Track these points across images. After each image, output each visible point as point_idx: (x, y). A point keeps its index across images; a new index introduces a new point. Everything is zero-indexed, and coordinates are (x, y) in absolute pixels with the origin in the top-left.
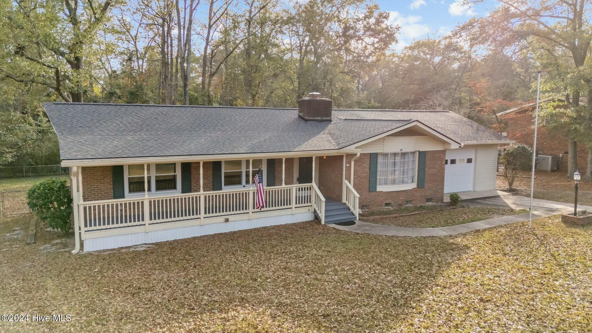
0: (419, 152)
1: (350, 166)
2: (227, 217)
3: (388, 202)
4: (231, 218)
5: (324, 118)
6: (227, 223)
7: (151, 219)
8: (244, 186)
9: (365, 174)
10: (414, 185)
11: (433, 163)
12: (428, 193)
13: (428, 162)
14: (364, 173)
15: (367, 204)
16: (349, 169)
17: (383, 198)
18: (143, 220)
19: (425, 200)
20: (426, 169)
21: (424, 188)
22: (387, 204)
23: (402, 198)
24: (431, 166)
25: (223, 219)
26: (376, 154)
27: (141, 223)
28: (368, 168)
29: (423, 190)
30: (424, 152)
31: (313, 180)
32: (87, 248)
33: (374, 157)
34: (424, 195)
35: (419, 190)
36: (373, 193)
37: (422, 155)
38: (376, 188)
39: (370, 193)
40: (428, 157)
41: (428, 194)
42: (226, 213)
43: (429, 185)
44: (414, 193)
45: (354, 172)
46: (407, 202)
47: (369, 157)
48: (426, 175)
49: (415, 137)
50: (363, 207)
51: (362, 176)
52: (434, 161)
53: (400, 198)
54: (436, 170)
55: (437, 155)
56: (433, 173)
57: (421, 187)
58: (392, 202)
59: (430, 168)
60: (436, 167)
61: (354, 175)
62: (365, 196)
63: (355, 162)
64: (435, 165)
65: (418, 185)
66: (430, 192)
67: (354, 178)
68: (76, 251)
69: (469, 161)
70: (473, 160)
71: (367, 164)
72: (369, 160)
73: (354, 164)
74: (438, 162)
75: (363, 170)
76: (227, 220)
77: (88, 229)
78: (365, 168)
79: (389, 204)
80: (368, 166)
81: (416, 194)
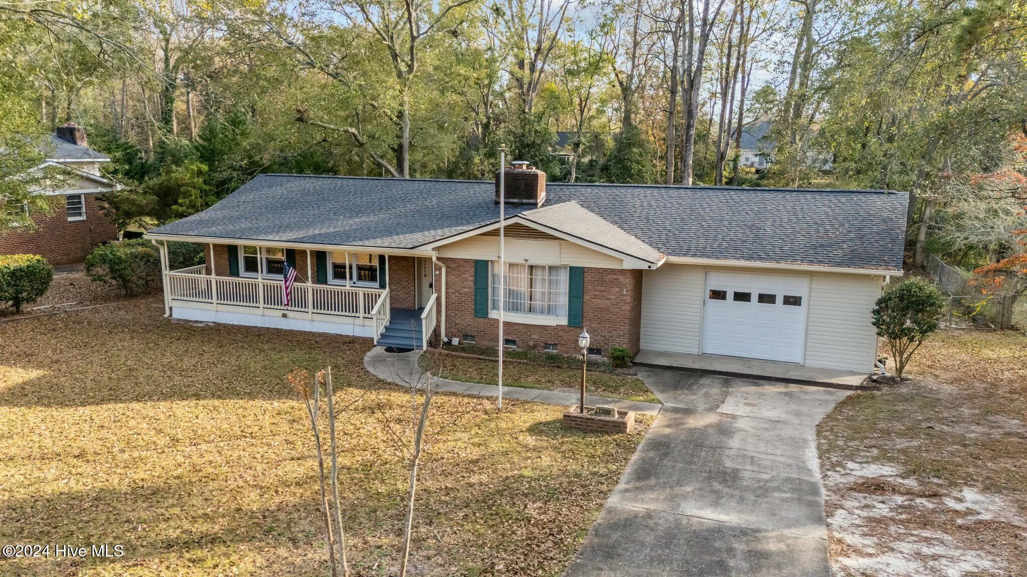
0: (572, 269)
1: (440, 274)
2: (285, 312)
3: (510, 338)
4: (289, 314)
6: (284, 319)
7: (218, 299)
8: (354, 283)
9: (467, 290)
10: (564, 321)
11: (602, 289)
12: (593, 340)
13: (589, 286)
14: (465, 288)
15: (473, 334)
16: (439, 278)
18: (212, 299)
20: (586, 297)
21: (581, 328)
22: (509, 341)
23: (535, 337)
24: (597, 293)
25: (280, 313)
26: (486, 262)
27: (211, 301)
28: (471, 281)
29: (581, 331)
30: (582, 270)
31: (387, 285)
32: (175, 316)
33: (481, 268)
35: (571, 330)
36: (482, 320)
37: (577, 274)
38: (487, 313)
39: (476, 319)
40: (588, 277)
43: (593, 325)
44: (561, 333)
45: (447, 284)
46: (547, 346)
47: (473, 264)
48: (586, 308)
49: (557, 242)
50: (466, 336)
51: (461, 291)
52: (603, 286)
53: (533, 337)
54: (607, 301)
55: (609, 276)
56: (601, 306)
57: (576, 325)
58: (517, 340)
59: (595, 297)
60: (609, 297)
61: (447, 289)
62: (467, 320)
63: (449, 270)
64: (605, 294)
65: (569, 321)
66: (596, 338)
67: (447, 293)
68: (166, 316)
69: (792, 301)
70: (804, 302)
71: (469, 275)
72: (473, 269)
73: (447, 272)
74: (612, 289)
75: (463, 283)
76: (284, 316)
77: (173, 297)
78: (467, 280)
79: (513, 342)
80: (472, 279)
81: (566, 336)
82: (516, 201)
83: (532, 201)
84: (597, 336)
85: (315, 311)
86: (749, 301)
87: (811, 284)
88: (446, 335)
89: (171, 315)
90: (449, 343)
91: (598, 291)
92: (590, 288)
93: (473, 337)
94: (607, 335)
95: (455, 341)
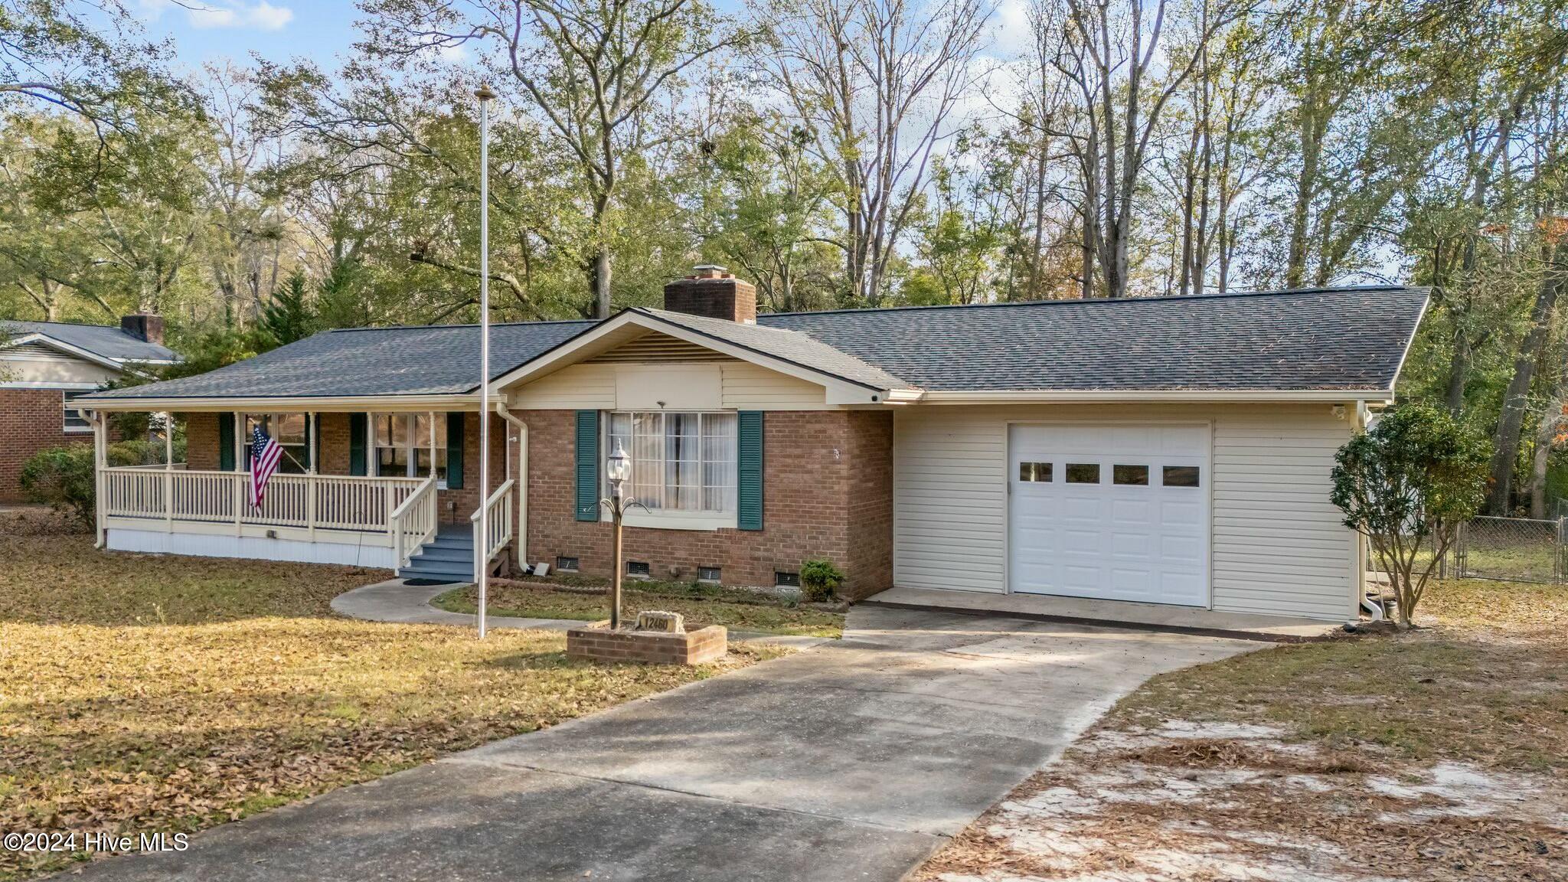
0: (744, 417)
1: (519, 442)
2: (273, 528)
3: (637, 559)
4: (281, 532)
6: (271, 541)
7: (174, 511)
9: (564, 469)
11: (798, 451)
12: (781, 554)
13: (774, 449)
14: (560, 465)
15: (573, 555)
16: (517, 450)
18: (165, 511)
19: (771, 576)
20: (769, 471)
21: (762, 532)
22: (635, 566)
23: (681, 554)
24: (789, 461)
25: (263, 531)
26: (598, 414)
27: (163, 515)
28: (571, 451)
29: (760, 539)
30: (761, 418)
31: (434, 469)
32: (111, 546)
33: (587, 423)
34: (766, 559)
35: (745, 538)
36: (590, 525)
37: (752, 424)
38: (595, 512)
39: (580, 525)
40: (772, 431)
41: (780, 556)
42: (275, 521)
43: (783, 526)
44: (727, 544)
45: (529, 460)
46: (701, 571)
47: (573, 420)
48: (770, 492)
49: (716, 365)
50: (561, 560)
51: (554, 473)
52: (798, 447)
53: (677, 554)
54: (806, 476)
55: (809, 426)
56: (796, 487)
57: (751, 527)
58: (649, 561)
59: (785, 468)
60: (809, 467)
61: (529, 469)
62: (564, 529)
63: (533, 433)
64: (803, 461)
65: (740, 520)
66: (789, 551)
67: (529, 477)
68: (97, 545)
69: (1182, 477)
70: (1204, 477)
71: (567, 441)
72: (573, 428)
73: (529, 437)
74: (816, 451)
75: (556, 456)
76: (272, 535)
77: (109, 512)
78: (563, 450)
79: (644, 567)
80: (572, 447)
81: (735, 550)
84: (790, 547)
85: (319, 523)
86: (1096, 480)
87: (1214, 438)
88: (528, 560)
89: (105, 545)
90: (531, 572)
91: (789, 456)
92: (776, 451)
93: (574, 561)
94: (809, 543)
95: (542, 570)
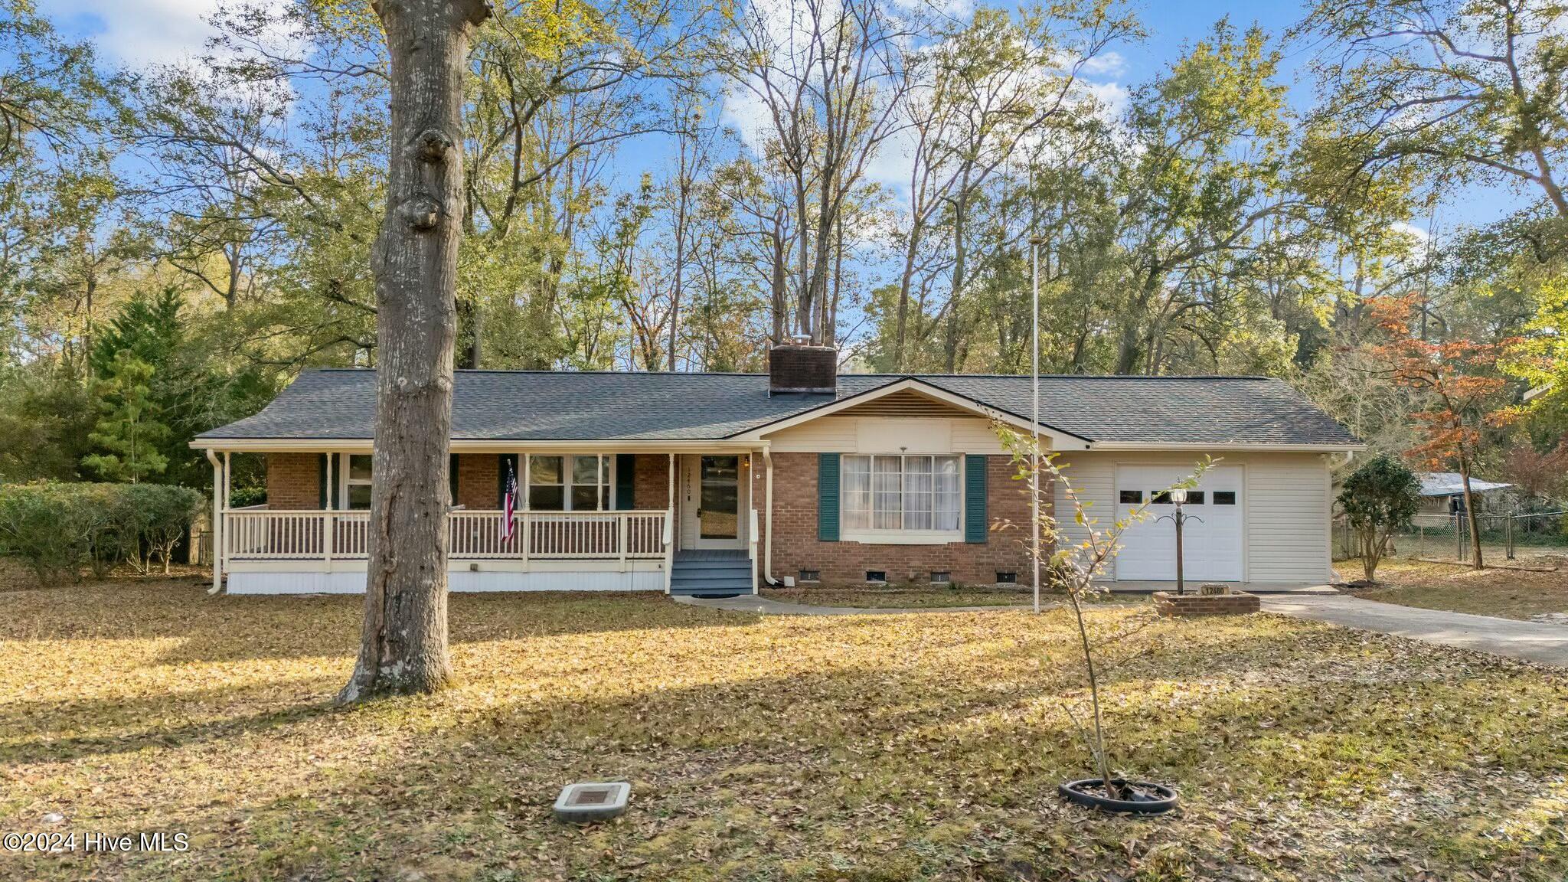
0: (970, 459)
1: (764, 478)
2: (476, 562)
3: (876, 569)
4: (482, 564)
5: (815, 390)
6: (473, 575)
7: (335, 551)
9: (807, 500)
10: (959, 537)
11: (1014, 485)
12: (1003, 560)
13: (994, 482)
14: (803, 497)
15: (815, 569)
16: (760, 486)
17: (861, 559)
18: (321, 551)
19: (994, 576)
20: (991, 499)
21: (985, 544)
22: (871, 575)
23: (915, 563)
24: (1008, 491)
25: (466, 565)
26: (836, 456)
27: (317, 555)
28: (814, 486)
29: (984, 549)
30: (983, 459)
31: (671, 503)
32: (231, 590)
34: (988, 564)
35: (971, 549)
36: (831, 544)
37: (977, 466)
38: (837, 534)
39: (820, 545)
40: (992, 469)
41: (1001, 561)
42: (476, 555)
43: (1003, 538)
44: (955, 554)
45: (774, 493)
46: (934, 575)
47: (817, 460)
48: (992, 515)
49: (946, 422)
50: (804, 573)
51: (797, 503)
52: (1014, 481)
53: (912, 564)
54: (1021, 502)
56: (1013, 510)
57: (976, 541)
58: (887, 571)
59: (1004, 497)
60: (1024, 495)
61: (774, 500)
62: (807, 548)
63: (782, 472)
64: (1019, 491)
65: (968, 535)
66: (1007, 556)
67: (774, 506)
68: (212, 591)
69: (1225, 498)
70: (1238, 498)
71: (810, 477)
72: (817, 467)
73: (774, 475)
75: (799, 489)
76: (474, 568)
77: (233, 555)
78: (805, 485)
79: (880, 576)
80: (814, 482)
81: (963, 559)
82: (803, 389)
83: (827, 390)
84: (1009, 553)
85: (536, 555)
87: (1244, 473)
88: (773, 575)
89: (224, 589)
90: (780, 585)
91: (1008, 488)
92: (997, 484)
93: (815, 573)
94: (1024, 551)
95: (790, 581)
